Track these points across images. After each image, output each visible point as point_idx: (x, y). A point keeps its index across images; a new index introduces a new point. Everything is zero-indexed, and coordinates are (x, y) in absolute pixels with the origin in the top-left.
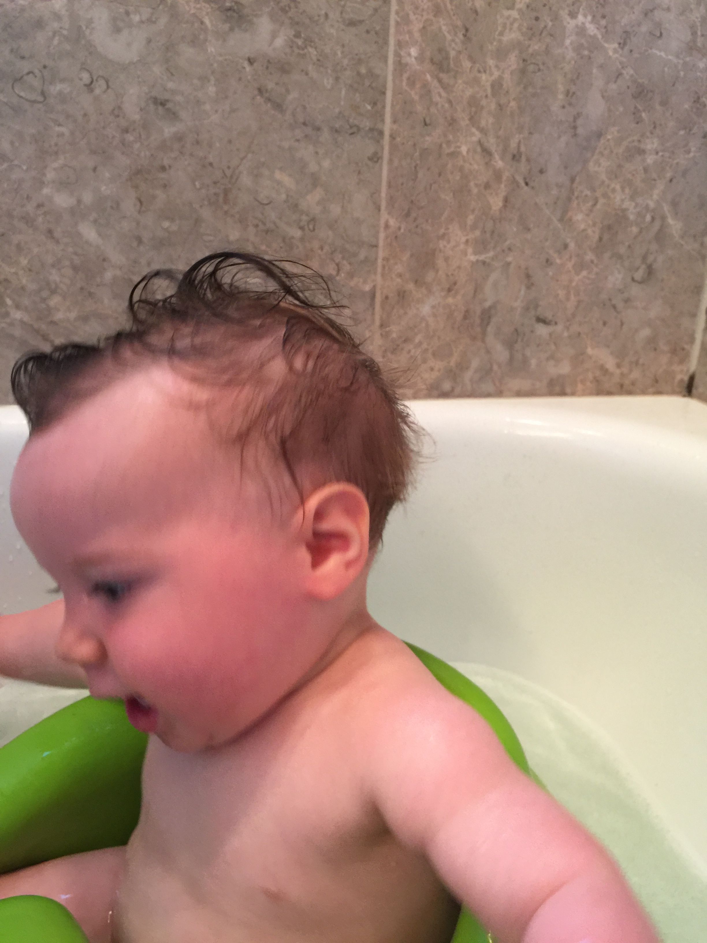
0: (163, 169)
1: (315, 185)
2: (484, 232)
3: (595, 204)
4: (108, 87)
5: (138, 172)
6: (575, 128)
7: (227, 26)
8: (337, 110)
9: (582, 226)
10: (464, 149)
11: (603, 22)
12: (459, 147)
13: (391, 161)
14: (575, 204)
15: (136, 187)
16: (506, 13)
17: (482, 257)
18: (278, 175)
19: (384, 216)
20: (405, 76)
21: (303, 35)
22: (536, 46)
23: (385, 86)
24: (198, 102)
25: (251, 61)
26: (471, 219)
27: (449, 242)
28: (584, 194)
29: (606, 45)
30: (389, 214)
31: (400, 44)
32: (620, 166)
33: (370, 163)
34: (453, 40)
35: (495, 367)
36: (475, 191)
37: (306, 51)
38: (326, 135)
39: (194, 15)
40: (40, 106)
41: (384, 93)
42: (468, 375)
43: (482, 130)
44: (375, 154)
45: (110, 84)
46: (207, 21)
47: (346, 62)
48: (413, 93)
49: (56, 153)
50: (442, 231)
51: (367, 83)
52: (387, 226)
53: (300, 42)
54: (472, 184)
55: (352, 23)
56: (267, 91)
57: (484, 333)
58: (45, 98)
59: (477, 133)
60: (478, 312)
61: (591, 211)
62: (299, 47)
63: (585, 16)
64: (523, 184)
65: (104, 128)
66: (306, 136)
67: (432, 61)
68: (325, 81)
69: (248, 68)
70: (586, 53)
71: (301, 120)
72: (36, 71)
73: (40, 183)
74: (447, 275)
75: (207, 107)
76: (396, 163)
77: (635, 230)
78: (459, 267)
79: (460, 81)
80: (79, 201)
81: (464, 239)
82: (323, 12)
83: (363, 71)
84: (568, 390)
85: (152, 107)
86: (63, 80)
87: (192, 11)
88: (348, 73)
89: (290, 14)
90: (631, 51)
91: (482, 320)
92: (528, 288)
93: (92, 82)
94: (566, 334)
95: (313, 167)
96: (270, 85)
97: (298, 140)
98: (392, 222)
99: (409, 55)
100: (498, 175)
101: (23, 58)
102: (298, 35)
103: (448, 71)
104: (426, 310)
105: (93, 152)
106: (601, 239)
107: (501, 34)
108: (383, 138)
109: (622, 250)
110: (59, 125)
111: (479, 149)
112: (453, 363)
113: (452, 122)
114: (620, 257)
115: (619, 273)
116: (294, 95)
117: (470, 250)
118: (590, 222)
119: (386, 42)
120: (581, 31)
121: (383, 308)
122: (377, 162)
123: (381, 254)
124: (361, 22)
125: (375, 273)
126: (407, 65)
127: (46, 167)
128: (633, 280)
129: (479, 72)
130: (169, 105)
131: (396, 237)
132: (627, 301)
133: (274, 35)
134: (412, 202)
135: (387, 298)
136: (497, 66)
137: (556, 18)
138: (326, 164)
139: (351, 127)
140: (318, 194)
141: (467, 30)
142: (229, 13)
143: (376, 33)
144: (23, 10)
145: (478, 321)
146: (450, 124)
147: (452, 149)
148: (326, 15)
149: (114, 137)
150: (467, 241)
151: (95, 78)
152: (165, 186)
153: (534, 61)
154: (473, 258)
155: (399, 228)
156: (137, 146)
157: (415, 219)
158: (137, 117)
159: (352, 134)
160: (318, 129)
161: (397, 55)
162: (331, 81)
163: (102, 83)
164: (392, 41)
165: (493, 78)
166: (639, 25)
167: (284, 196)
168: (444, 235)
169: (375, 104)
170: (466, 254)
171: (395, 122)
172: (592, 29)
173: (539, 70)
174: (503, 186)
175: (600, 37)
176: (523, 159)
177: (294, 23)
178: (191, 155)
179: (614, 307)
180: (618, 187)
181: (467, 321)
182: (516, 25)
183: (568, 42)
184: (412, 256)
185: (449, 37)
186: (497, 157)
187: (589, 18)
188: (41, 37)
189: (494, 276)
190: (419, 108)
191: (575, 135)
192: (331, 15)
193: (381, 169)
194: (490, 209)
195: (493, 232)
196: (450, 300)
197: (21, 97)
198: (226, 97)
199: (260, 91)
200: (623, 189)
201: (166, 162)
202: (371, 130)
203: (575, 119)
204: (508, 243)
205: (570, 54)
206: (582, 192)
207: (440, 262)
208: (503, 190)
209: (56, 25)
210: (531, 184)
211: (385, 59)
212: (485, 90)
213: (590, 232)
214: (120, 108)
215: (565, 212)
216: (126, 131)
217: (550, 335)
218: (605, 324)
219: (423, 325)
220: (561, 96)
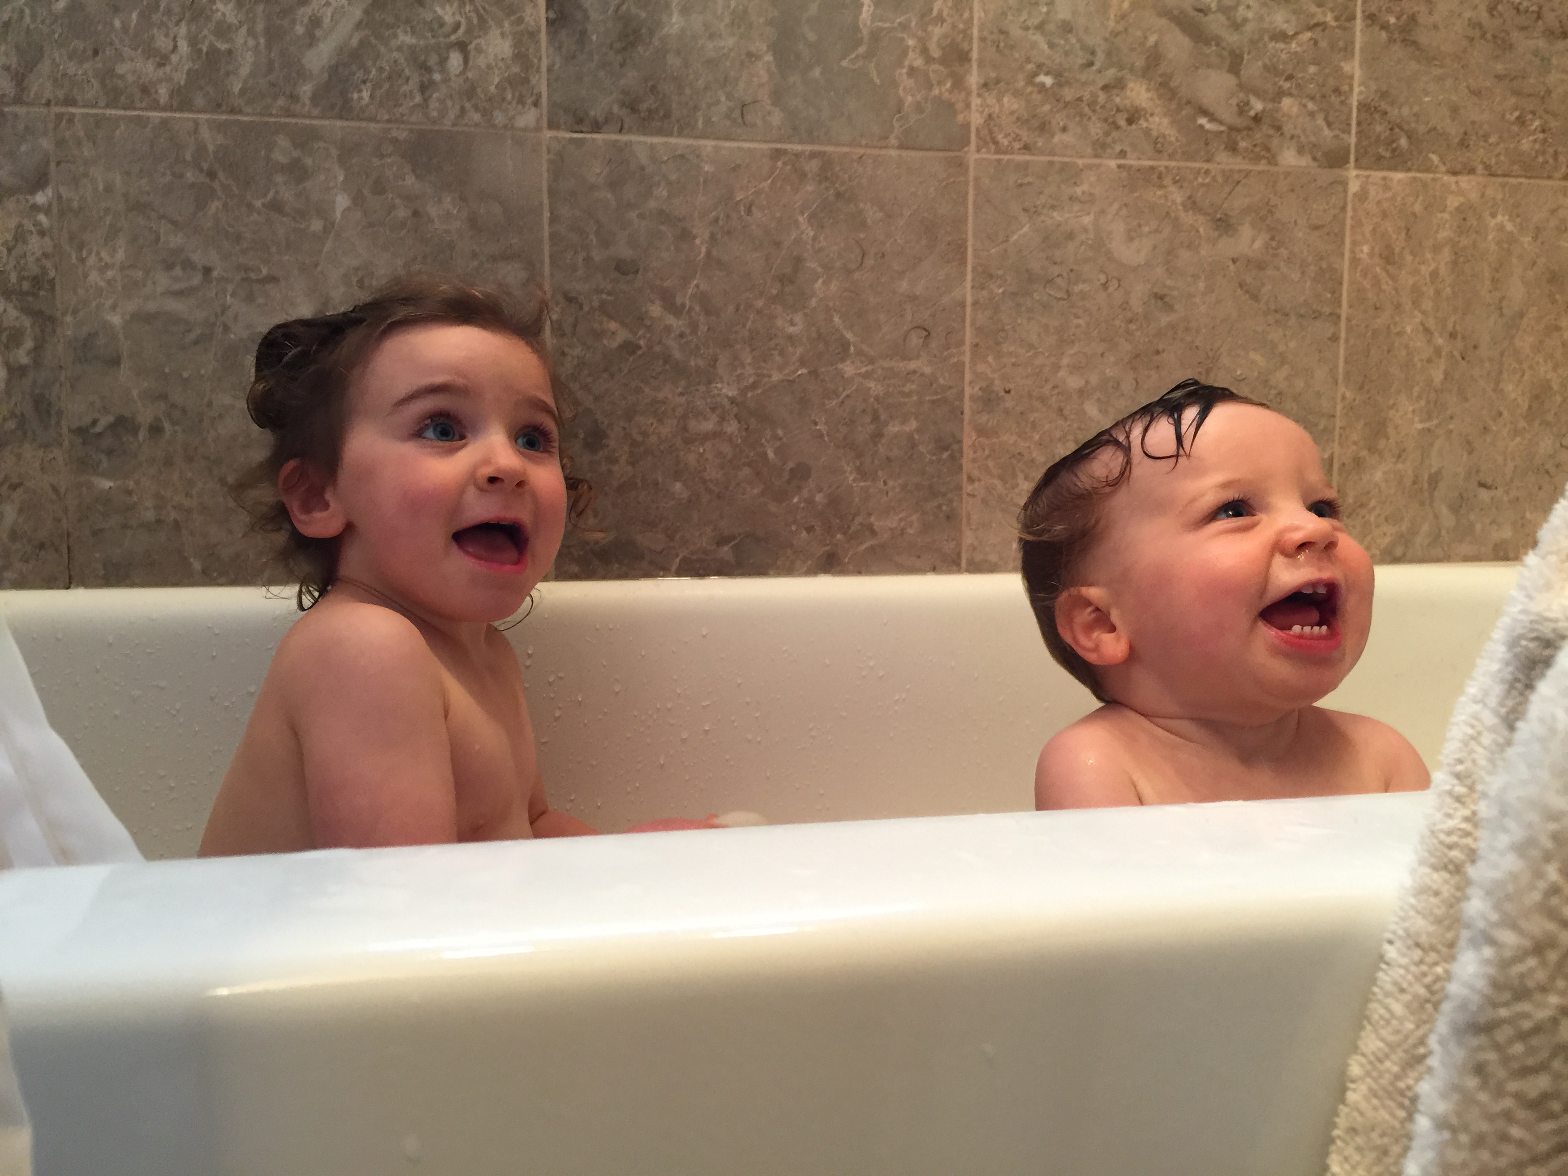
0: (1158, 352)
1: (1282, 363)
2: (1428, 402)
3: (1523, 376)
4: (1119, 286)
5: (1137, 356)
6: (1501, 309)
7: (1217, 233)
8: (1303, 298)
9: (1513, 396)
10: (1408, 329)
11: (1518, 220)
12: (1404, 327)
13: (1347, 340)
14: (1505, 375)
15: (1134, 369)
16: (1440, 215)
17: (1426, 425)
18: (1253, 355)
19: (1342, 389)
20: (1360, 268)
21: (1277, 238)
22: (1465, 242)
23: (1342, 277)
24: (1191, 296)
25: (1234, 261)
26: (1416, 390)
27: (1397, 411)
28: (1513, 366)
29: (1522, 239)
30: (1346, 387)
31: (1354, 243)
32: (1541, 342)
33: (1329, 343)
34: (1397, 239)
35: (1444, 532)
36: (1419, 365)
37: (1278, 251)
38: (1293, 320)
39: (1191, 225)
40: (1065, 302)
41: (1341, 284)
42: (1419, 540)
43: (1424, 313)
44: (1334, 334)
45: (1121, 283)
46: (1201, 230)
47: (1310, 259)
48: (1365, 282)
49: (1073, 342)
50: (1391, 402)
51: (1327, 276)
52: (1344, 398)
53: (1274, 244)
54: (1416, 359)
55: (1316, 228)
56: (1246, 285)
57: (1431, 496)
58: (1069, 296)
59: (1419, 315)
60: (1426, 477)
61: (1520, 381)
62: (1273, 248)
63: (1503, 215)
64: (1459, 358)
65: (1113, 319)
66: (1277, 321)
67: (1380, 255)
68: (1293, 275)
69: (1232, 267)
70: (1506, 246)
71: (1273, 307)
72: (1065, 274)
73: (1057, 367)
74: (1397, 443)
75: (1197, 300)
76: (1352, 342)
77: (1559, 399)
78: (1407, 435)
79: (1403, 272)
80: (1087, 382)
81: (1411, 409)
82: (1293, 219)
83: (1324, 265)
84: (1511, 555)
85: (1153, 301)
86: (1084, 281)
87: (1191, 222)
88: (1312, 268)
89: (1268, 222)
90: (1542, 243)
91: (1430, 484)
92: (1470, 453)
93: (1107, 282)
94: (1506, 499)
95: (1282, 348)
96: (1249, 280)
97: (1269, 325)
98: (1348, 394)
99: (1362, 251)
100: (1438, 351)
101: (1055, 263)
102: (1272, 239)
103: (1394, 263)
104: (1378, 476)
105: (1103, 340)
106: (1530, 407)
107: (1437, 232)
108: (1340, 321)
109: (1550, 417)
110: (1078, 317)
111: (1421, 328)
112: (1404, 528)
113: (1398, 307)
114: (1549, 424)
115: (1549, 439)
116: (1268, 287)
117: (1417, 419)
118: (1520, 392)
119: (1343, 242)
120: (1501, 228)
121: (1340, 475)
122: (1335, 341)
123: (1339, 423)
124: (1323, 226)
125: (1333, 441)
126: (1359, 259)
127: (1063, 354)
128: (1561, 445)
129: (1419, 263)
130: (1166, 299)
131: (1352, 408)
132: (1558, 466)
133: (1253, 241)
134: (1365, 376)
135: (1344, 464)
136: (1433, 259)
137: (1480, 218)
138: (1292, 344)
139: (1314, 312)
140: (1285, 371)
141: (1408, 230)
142: (1219, 223)
143: (1336, 235)
144: (1059, 225)
145: (1426, 486)
146: (1397, 308)
147: (1398, 329)
148: (1296, 222)
149: (1120, 327)
150: (1414, 411)
151: (1110, 278)
152: (1158, 367)
153: (1463, 254)
154: (1420, 426)
155: (1355, 400)
156: (1138, 333)
157: (1368, 392)
158: (1140, 310)
159: (1315, 318)
160: (1287, 315)
161: (1353, 252)
162: (1299, 275)
163: (1115, 283)
164: (1348, 241)
165: (1431, 269)
166: (1548, 221)
167: (1256, 374)
168: (1394, 405)
169: (1334, 292)
170: (1413, 423)
171: (1350, 307)
172: (1509, 227)
173: (1468, 261)
174: (1442, 360)
175: (1516, 231)
176: (1459, 336)
177: (1270, 229)
178: (1182, 340)
179: (1548, 472)
180: (1541, 360)
181: (1416, 487)
182: (1447, 226)
183: (1490, 237)
184: (1366, 424)
185: (1394, 236)
186: (1436, 334)
187: (1507, 217)
188: (1071, 246)
189: (1438, 444)
190: (1370, 295)
191: (1502, 315)
192: (1299, 222)
193: (1338, 346)
194: (1432, 381)
195: (1436, 402)
196: (1400, 466)
197: (1050, 295)
198: (1213, 291)
199: (1241, 286)
200: (1545, 361)
201: (1160, 347)
202: (1331, 314)
203: (1500, 302)
204: (1449, 412)
205: (1493, 247)
206: (1510, 365)
207: (1391, 431)
208: (1442, 364)
209: (1083, 237)
210: (1468, 359)
211: (1342, 255)
212: (1425, 279)
213: (1520, 400)
214: (1127, 303)
215: (1497, 382)
216: (1130, 321)
217: (1492, 498)
218: (1540, 489)
219: (1377, 490)
220: (1488, 283)
